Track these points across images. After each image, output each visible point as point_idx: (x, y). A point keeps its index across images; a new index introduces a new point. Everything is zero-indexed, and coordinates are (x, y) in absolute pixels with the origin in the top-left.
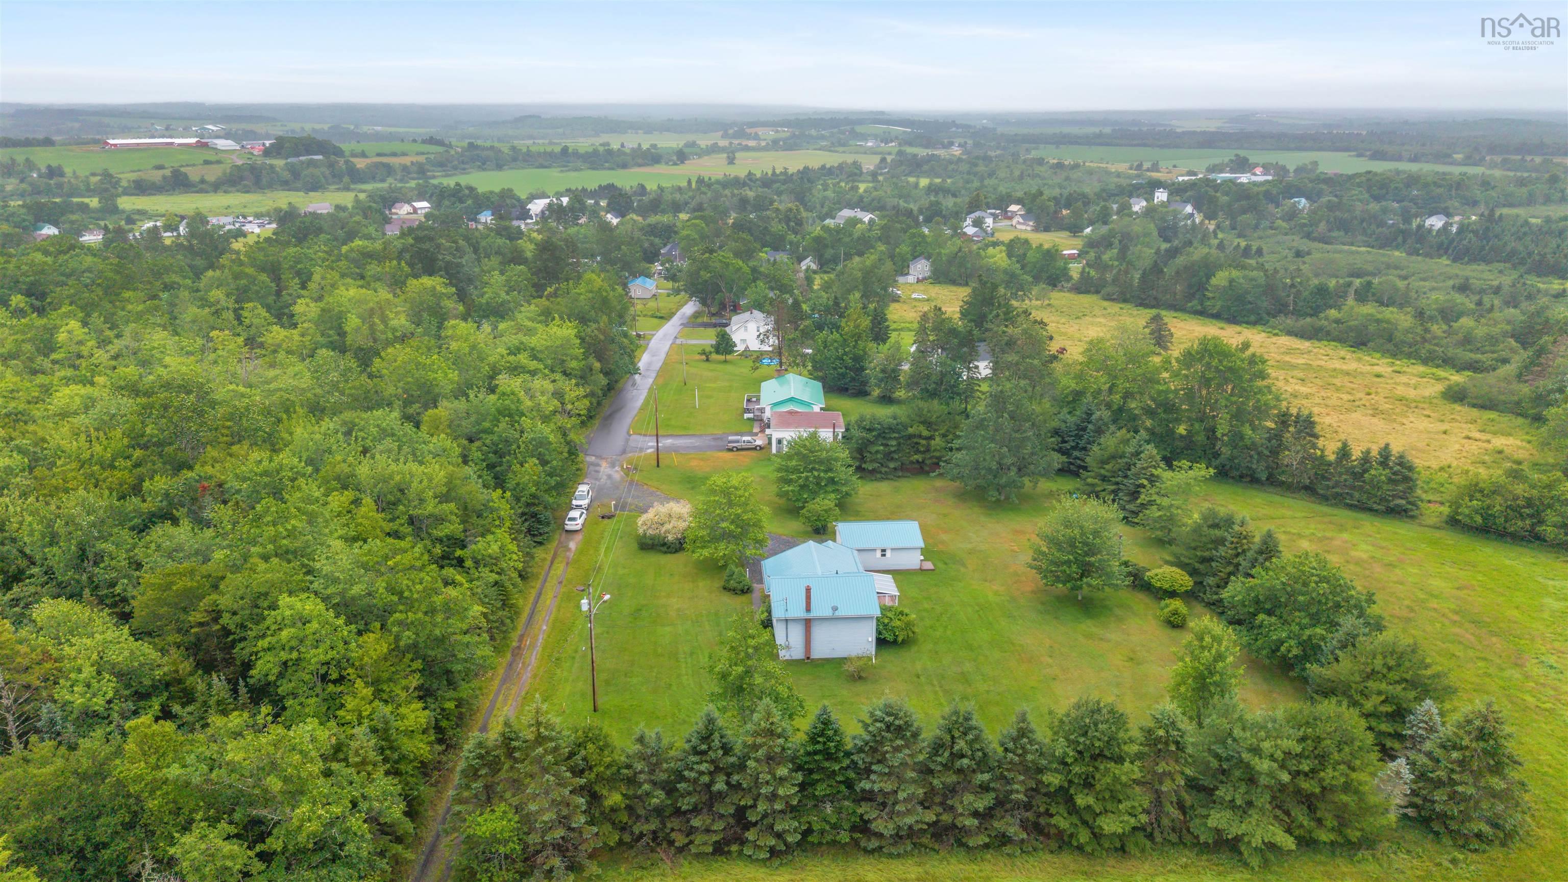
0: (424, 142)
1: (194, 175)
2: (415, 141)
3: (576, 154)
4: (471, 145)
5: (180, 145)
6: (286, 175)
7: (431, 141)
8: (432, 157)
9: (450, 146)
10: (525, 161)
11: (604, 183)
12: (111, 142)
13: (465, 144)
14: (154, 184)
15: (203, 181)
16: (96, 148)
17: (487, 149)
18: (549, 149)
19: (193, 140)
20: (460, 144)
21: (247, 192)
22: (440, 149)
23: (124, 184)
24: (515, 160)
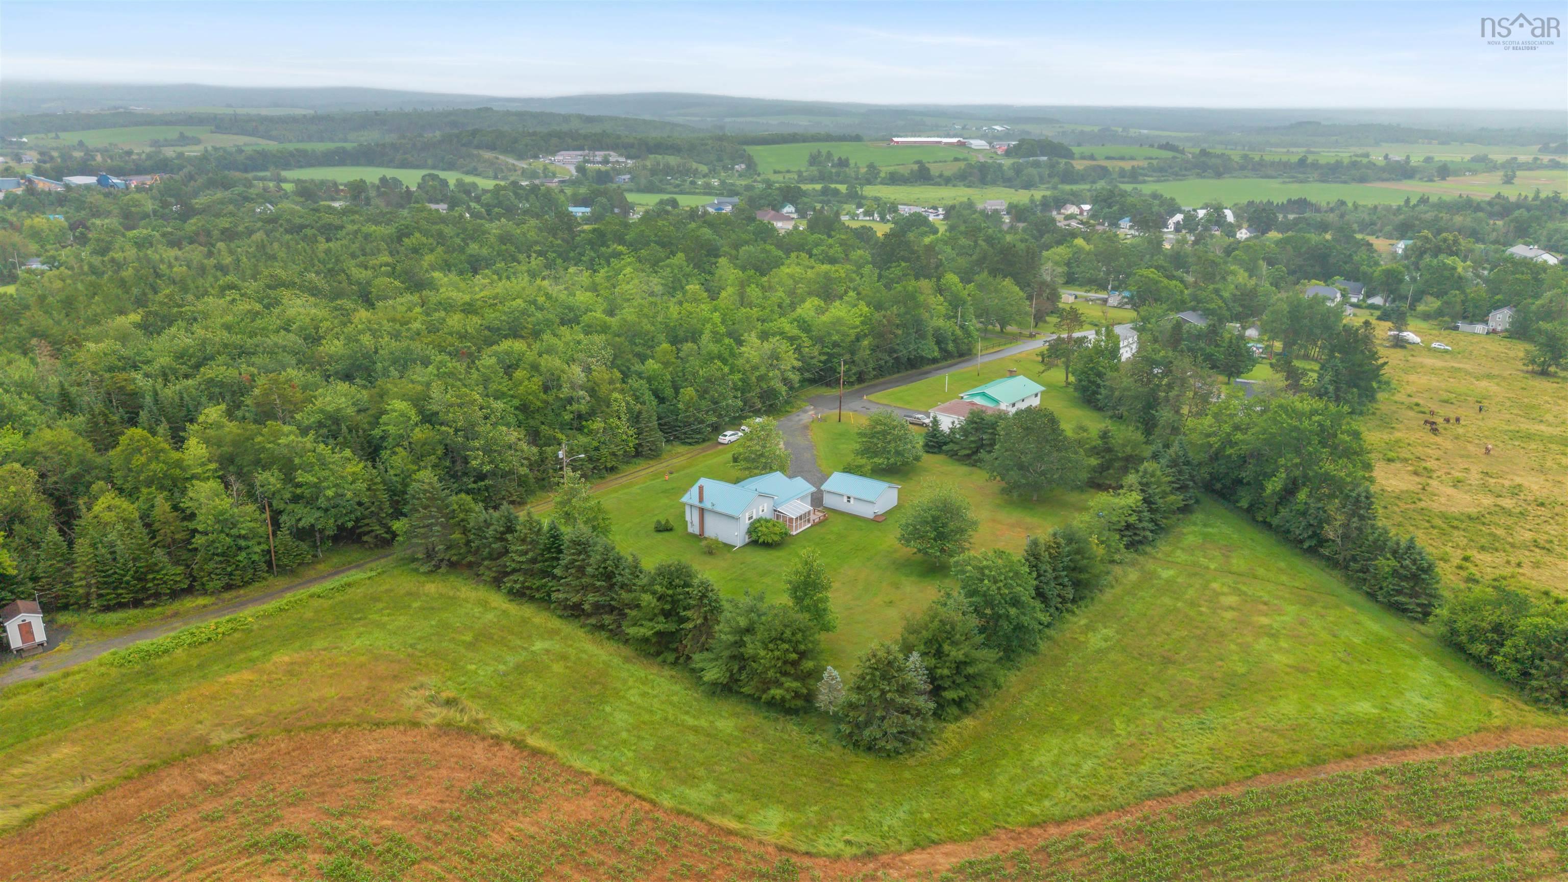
0: (1161, 147)
1: (935, 170)
2: (1152, 146)
3: (1315, 166)
4: (1204, 153)
5: (946, 143)
6: (1011, 173)
7: (1167, 147)
8: (1155, 162)
9: (1182, 152)
10: (1254, 169)
11: (1295, 197)
12: (895, 139)
13: (1197, 151)
14: (903, 176)
15: (941, 176)
16: (884, 144)
17: (1218, 156)
18: (1285, 158)
19: (955, 140)
20: (1192, 150)
21: (969, 187)
22: (1169, 154)
23: (882, 175)
24: (1243, 168)
